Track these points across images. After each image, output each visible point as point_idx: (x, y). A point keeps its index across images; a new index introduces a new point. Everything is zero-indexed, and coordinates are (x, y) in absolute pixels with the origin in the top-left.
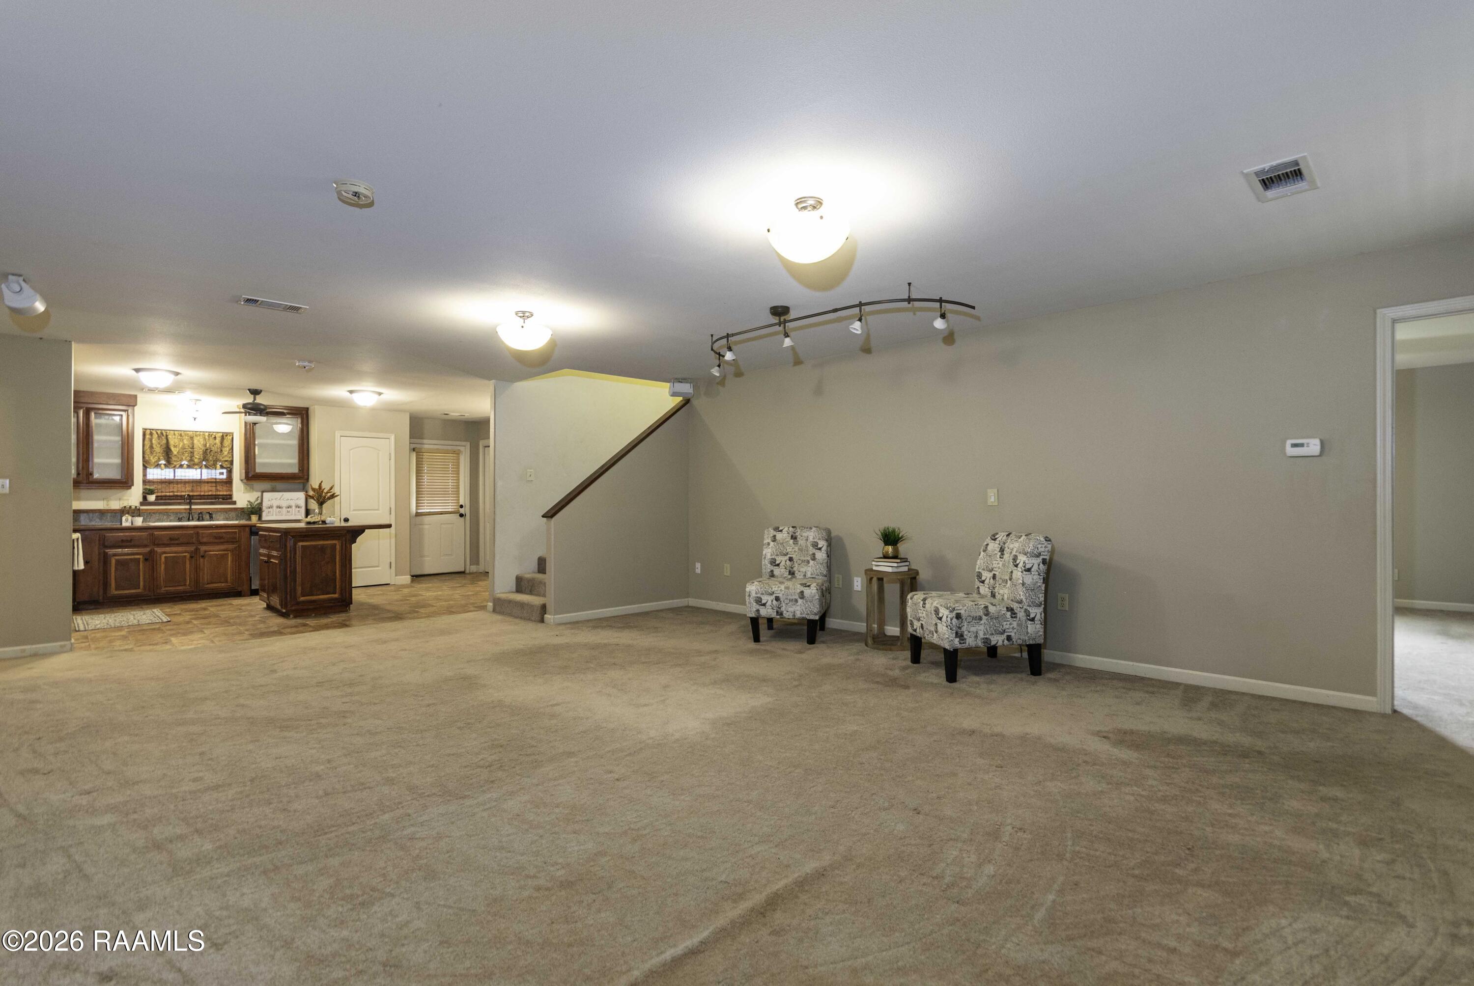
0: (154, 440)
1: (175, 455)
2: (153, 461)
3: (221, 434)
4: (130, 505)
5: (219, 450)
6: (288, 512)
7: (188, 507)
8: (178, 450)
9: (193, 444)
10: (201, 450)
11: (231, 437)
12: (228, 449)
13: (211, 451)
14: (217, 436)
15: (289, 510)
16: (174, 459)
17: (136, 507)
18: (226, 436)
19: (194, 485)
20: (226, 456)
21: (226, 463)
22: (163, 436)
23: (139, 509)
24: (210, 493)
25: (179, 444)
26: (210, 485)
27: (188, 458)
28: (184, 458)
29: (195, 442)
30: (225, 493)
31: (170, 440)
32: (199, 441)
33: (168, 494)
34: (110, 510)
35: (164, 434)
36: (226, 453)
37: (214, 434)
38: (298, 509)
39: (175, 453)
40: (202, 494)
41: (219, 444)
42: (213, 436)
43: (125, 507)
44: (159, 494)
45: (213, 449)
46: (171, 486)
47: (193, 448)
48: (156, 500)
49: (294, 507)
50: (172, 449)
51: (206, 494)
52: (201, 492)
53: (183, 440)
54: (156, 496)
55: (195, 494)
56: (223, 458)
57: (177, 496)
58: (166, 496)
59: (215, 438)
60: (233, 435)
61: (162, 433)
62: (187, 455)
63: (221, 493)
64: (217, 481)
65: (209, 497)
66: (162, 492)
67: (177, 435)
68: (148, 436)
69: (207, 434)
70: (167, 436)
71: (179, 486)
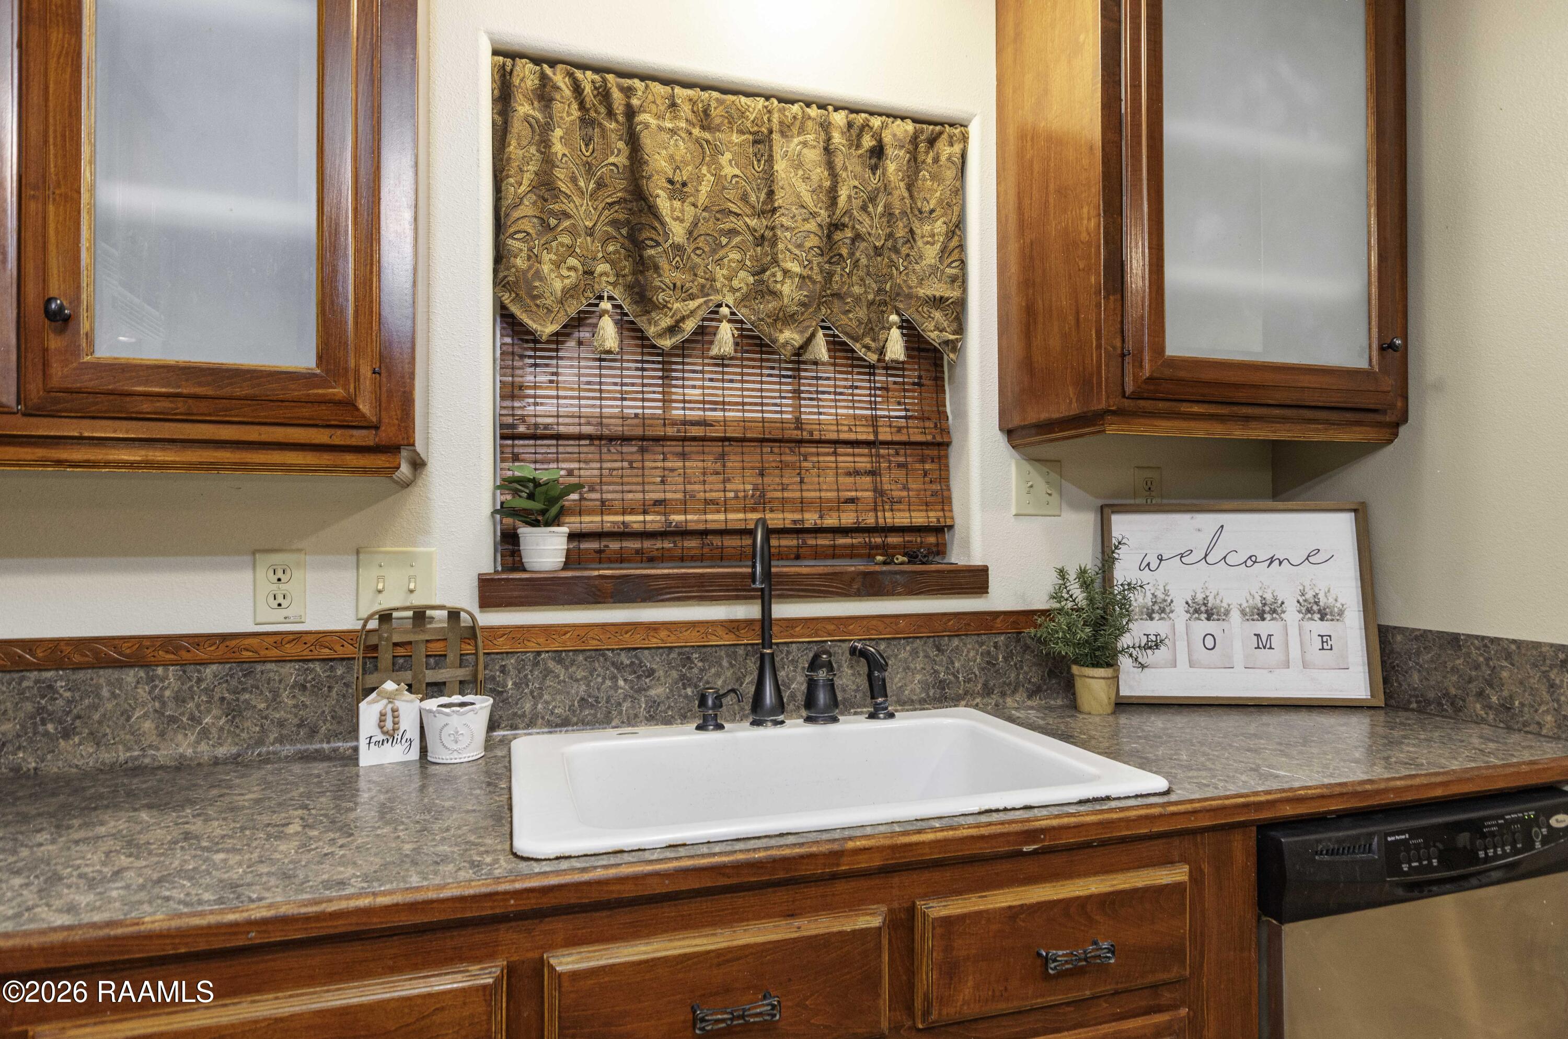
0: (558, 132)
1: (678, 248)
2: (558, 285)
3: (910, 127)
4: (418, 600)
5: (901, 232)
6: (1263, 643)
7: (748, 611)
8: (690, 212)
9: (769, 177)
10: (812, 226)
11: (957, 148)
12: (939, 227)
13: (857, 237)
14: (887, 138)
15: (1265, 627)
16: (670, 274)
17: (454, 615)
18: (932, 141)
19: (771, 459)
20: (934, 270)
21: (938, 315)
22: (611, 114)
23: (472, 632)
24: (848, 519)
25: (699, 179)
26: (846, 460)
27: (744, 279)
28: (720, 273)
29: (780, 166)
30: (919, 519)
31: (647, 141)
32: (798, 164)
33: (635, 520)
34: (298, 636)
35: (617, 96)
36: (931, 254)
37: (876, 122)
38: (1319, 627)
39: (678, 232)
40: (811, 519)
41: (901, 190)
42: (868, 142)
43: (385, 617)
44: (591, 522)
45: (865, 225)
46: (654, 463)
47: (769, 210)
48: (572, 560)
49: (1292, 614)
50: (664, 204)
51: (830, 521)
52: (803, 505)
53: (717, 152)
54: (572, 537)
55: (776, 519)
56: (921, 282)
57: (684, 533)
58: (624, 534)
59: (878, 152)
60: (965, 138)
61: (604, 95)
62: (735, 255)
63: (901, 518)
64: (885, 435)
65: (842, 541)
66: (604, 507)
67: (686, 109)
68: (523, 108)
69: (839, 118)
70: (631, 113)
71: (694, 465)
